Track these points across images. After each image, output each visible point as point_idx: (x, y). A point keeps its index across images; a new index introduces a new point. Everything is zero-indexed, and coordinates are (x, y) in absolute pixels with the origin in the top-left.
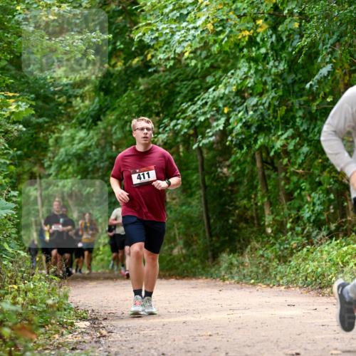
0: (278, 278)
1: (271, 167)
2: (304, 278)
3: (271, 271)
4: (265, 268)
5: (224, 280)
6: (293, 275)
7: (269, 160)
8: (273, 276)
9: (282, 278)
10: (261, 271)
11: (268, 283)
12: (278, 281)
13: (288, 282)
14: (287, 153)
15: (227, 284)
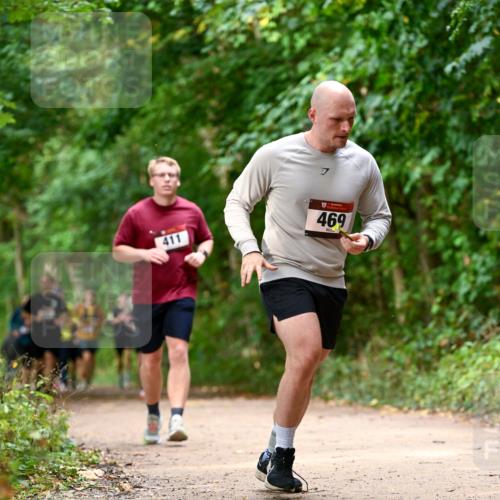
0: (417, 397)
1: (404, 211)
2: (460, 397)
3: (404, 384)
4: (395, 380)
5: (326, 399)
6: (441, 392)
7: (402, 201)
8: (409, 393)
9: (423, 396)
10: (388, 385)
11: (401, 404)
12: (417, 402)
13: (434, 402)
14: (431, 188)
15: (331, 407)
